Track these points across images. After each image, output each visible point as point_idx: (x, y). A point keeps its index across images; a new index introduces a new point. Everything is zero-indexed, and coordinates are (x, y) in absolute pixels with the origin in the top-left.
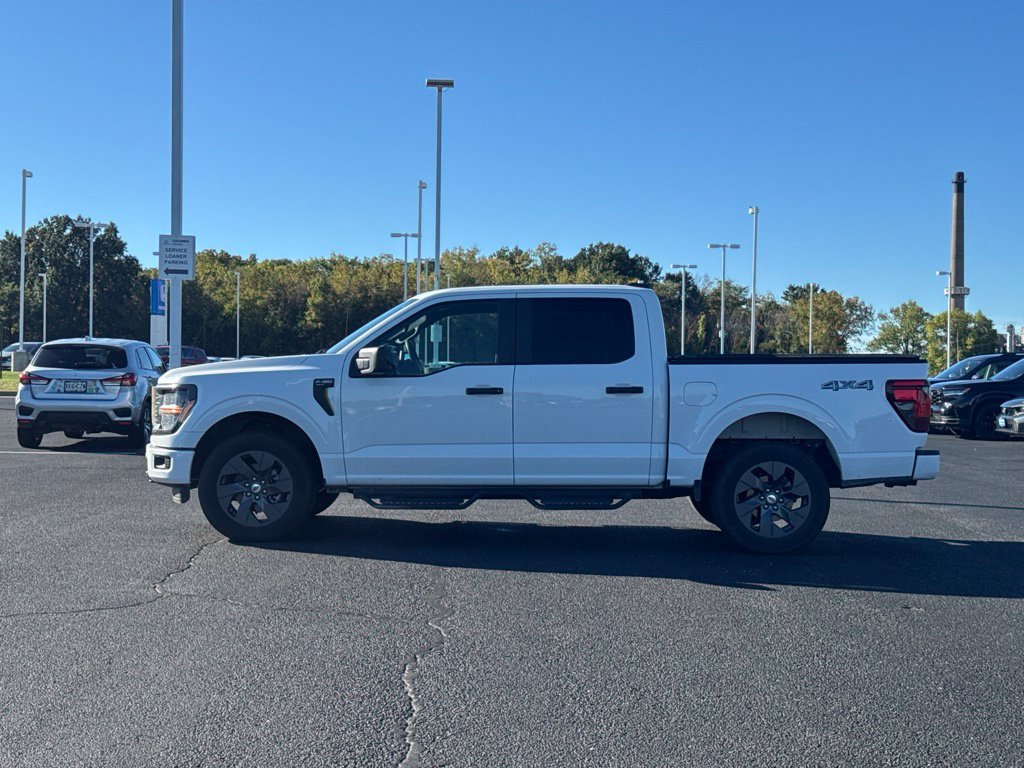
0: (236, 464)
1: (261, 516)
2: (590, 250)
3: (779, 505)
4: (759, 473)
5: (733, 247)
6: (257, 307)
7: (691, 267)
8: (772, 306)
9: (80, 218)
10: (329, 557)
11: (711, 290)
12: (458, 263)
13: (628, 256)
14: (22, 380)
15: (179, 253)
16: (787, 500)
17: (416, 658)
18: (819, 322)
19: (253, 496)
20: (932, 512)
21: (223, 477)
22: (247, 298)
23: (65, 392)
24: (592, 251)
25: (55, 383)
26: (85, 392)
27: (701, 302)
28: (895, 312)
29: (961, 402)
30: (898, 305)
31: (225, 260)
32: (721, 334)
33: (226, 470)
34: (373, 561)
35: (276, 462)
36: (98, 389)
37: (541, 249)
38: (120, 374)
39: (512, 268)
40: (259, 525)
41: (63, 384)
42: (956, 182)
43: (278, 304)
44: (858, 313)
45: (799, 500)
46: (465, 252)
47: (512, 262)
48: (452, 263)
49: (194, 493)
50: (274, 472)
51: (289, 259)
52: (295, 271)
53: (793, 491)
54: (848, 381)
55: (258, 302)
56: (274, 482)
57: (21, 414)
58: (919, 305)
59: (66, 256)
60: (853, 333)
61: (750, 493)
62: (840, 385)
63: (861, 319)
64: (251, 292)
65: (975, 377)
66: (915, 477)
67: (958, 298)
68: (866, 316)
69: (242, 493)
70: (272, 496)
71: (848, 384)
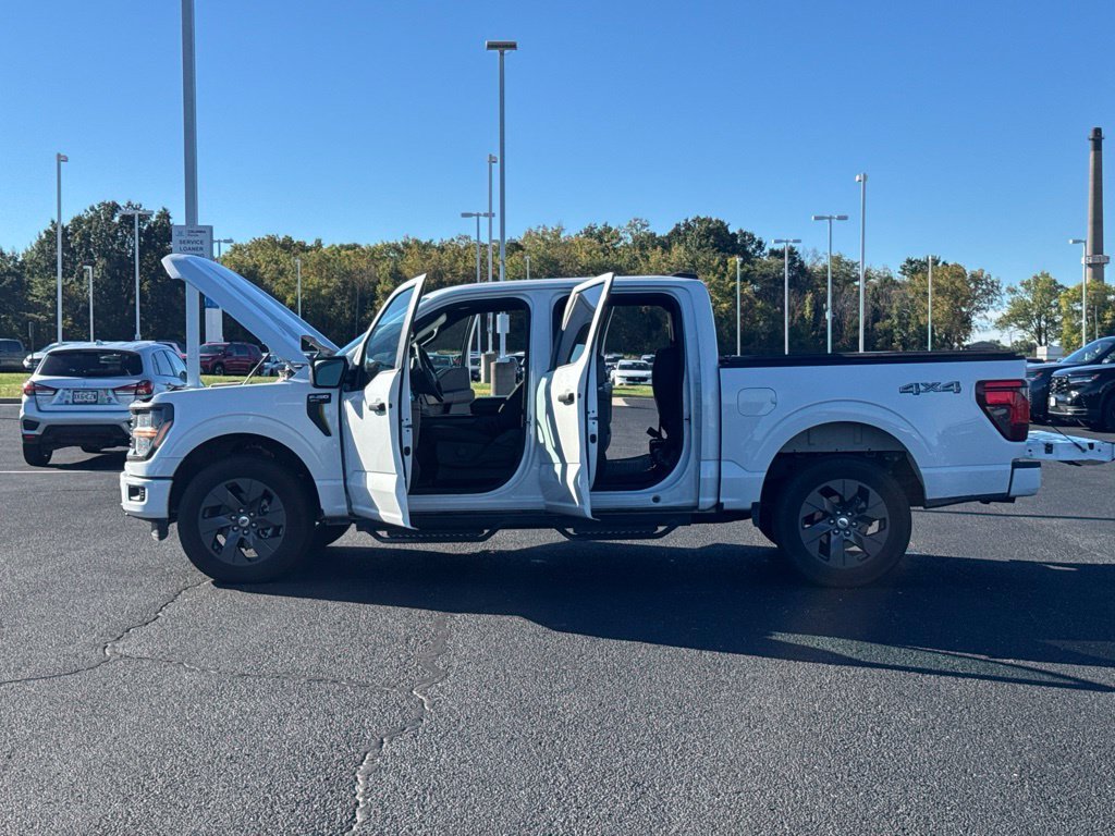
0: (221, 494)
1: (250, 553)
2: (685, 225)
3: (852, 530)
4: (828, 493)
5: (840, 218)
6: (323, 297)
7: (795, 241)
8: (888, 282)
9: (129, 204)
10: (321, 602)
11: (820, 266)
12: (542, 244)
13: (727, 231)
14: (25, 392)
15: (195, 245)
16: (860, 524)
17: (382, 742)
18: (940, 299)
19: (241, 531)
20: (1043, 526)
21: (205, 509)
22: (311, 287)
23: (74, 403)
24: (688, 227)
25: (63, 394)
26: (96, 403)
27: (809, 279)
28: (1026, 285)
29: (1089, 389)
30: (1029, 277)
31: (288, 246)
32: (828, 315)
33: (209, 502)
34: (372, 607)
35: (266, 491)
36: (110, 399)
37: (632, 226)
38: (134, 381)
39: (600, 247)
40: (250, 564)
41: (71, 394)
42: (1093, 139)
43: (345, 294)
44: (984, 287)
45: (876, 524)
46: (550, 231)
47: (601, 241)
48: (534, 243)
49: (173, 527)
50: (265, 502)
51: (358, 243)
52: (363, 257)
53: (868, 514)
54: (930, 383)
55: (323, 292)
56: (265, 513)
57: (26, 429)
58: (1052, 276)
59: (115, 246)
60: (978, 309)
61: (818, 515)
62: (922, 388)
63: (988, 294)
64: (316, 280)
65: (1106, 361)
66: (1012, 494)
67: (1097, 268)
68: (992, 290)
69: (228, 527)
70: (263, 530)
71: (931, 387)
